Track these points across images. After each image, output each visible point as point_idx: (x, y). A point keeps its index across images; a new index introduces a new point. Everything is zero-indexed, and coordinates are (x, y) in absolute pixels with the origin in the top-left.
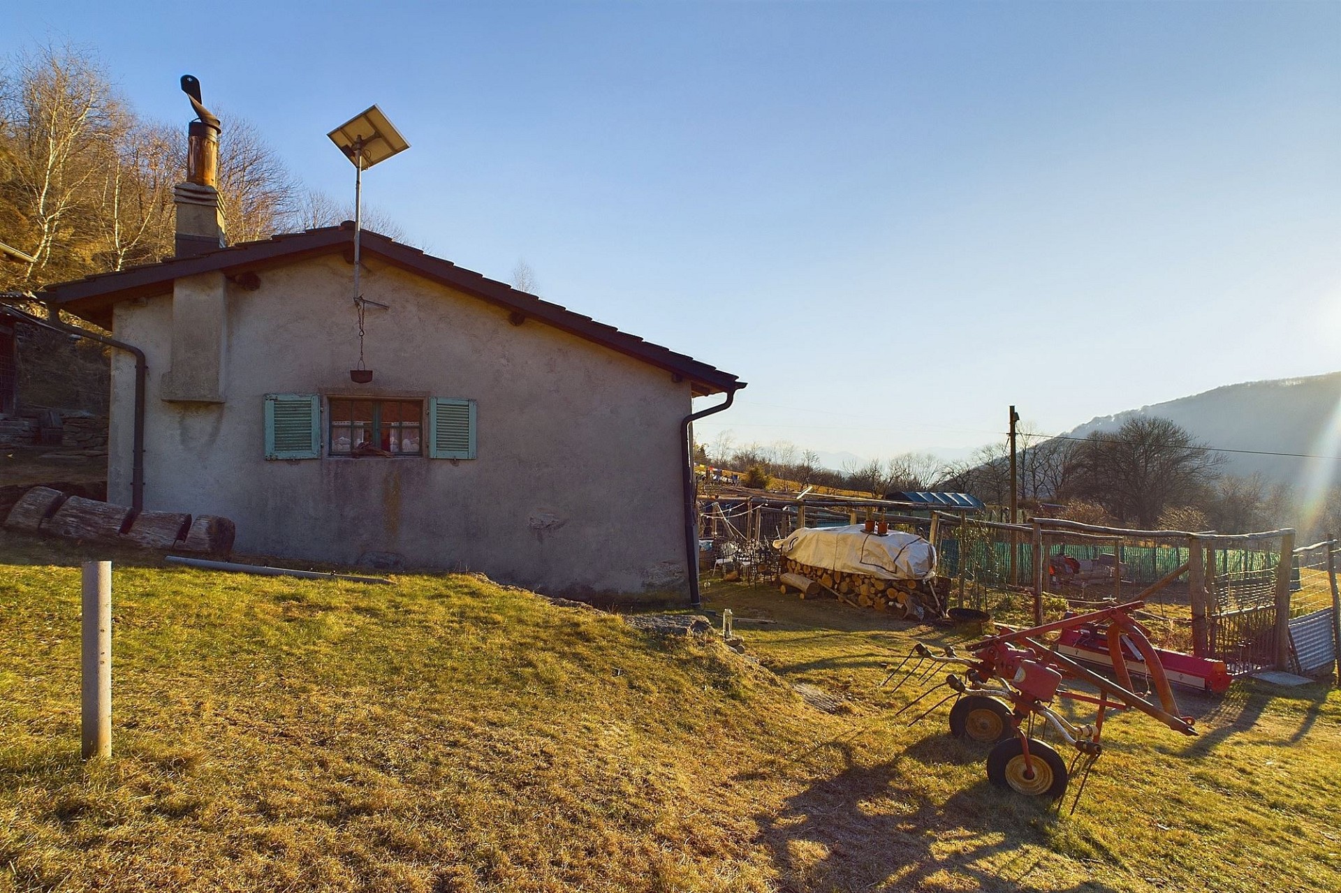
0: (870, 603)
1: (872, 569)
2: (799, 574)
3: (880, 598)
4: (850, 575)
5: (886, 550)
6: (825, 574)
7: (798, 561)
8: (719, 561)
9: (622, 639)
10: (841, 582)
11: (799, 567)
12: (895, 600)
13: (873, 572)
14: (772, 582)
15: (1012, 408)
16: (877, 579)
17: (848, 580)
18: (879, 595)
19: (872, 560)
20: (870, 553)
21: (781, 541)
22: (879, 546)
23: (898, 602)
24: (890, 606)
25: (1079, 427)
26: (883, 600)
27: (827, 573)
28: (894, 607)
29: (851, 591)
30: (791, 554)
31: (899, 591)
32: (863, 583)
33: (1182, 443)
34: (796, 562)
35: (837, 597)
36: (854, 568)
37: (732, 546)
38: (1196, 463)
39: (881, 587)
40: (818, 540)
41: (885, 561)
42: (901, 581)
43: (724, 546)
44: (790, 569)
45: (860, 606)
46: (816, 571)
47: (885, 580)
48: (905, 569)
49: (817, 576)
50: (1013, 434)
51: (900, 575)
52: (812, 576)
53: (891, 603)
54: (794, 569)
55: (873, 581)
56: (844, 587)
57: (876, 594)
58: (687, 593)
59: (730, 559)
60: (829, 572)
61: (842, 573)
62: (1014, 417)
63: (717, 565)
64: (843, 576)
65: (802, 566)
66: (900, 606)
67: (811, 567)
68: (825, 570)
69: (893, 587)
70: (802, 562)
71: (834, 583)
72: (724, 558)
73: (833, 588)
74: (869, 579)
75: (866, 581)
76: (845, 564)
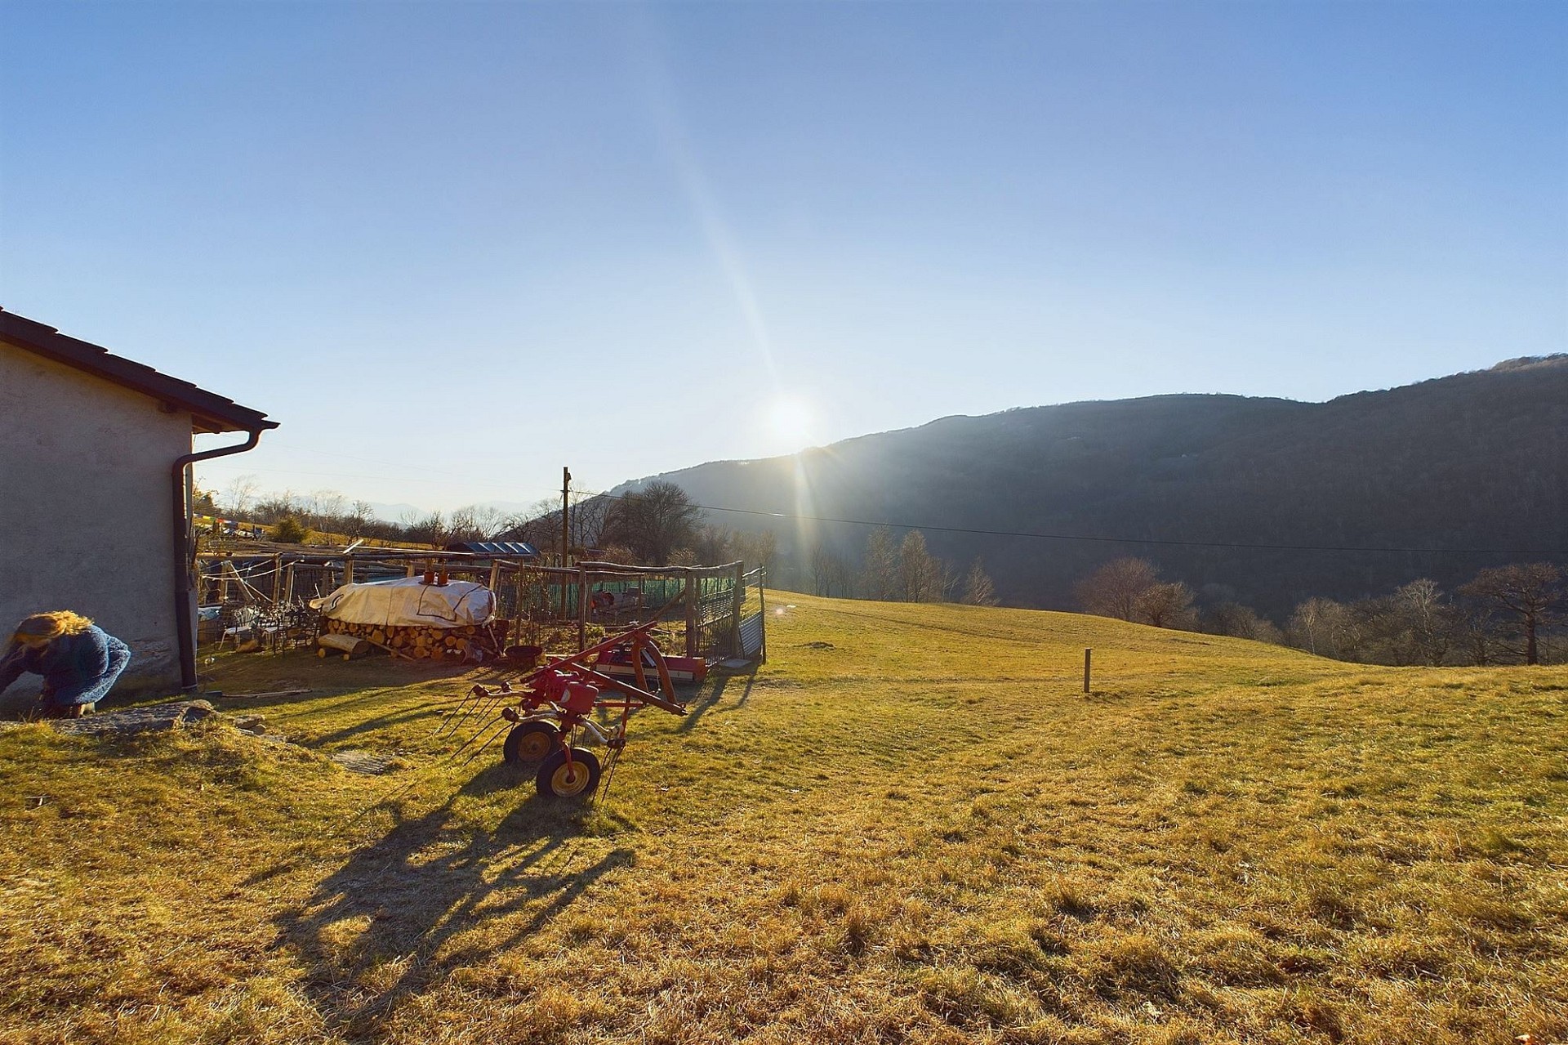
0: (426, 653)
1: (431, 619)
2: (344, 634)
3: (438, 647)
4: (405, 629)
5: (445, 599)
6: (375, 631)
7: (343, 619)
8: (230, 631)
9: (49, 754)
10: (394, 636)
11: (343, 626)
12: (454, 647)
13: (432, 623)
14: (307, 646)
15: (566, 469)
16: (435, 629)
17: (402, 633)
18: (437, 644)
19: (430, 611)
20: (428, 604)
21: (321, 600)
22: (438, 596)
23: (457, 649)
24: (449, 654)
25: (616, 488)
26: (441, 649)
27: (378, 629)
28: (453, 653)
29: (406, 644)
30: (334, 613)
31: (457, 638)
32: (420, 634)
33: (683, 502)
34: (340, 622)
35: (389, 653)
36: (412, 621)
37: (251, 611)
38: (689, 517)
39: (439, 636)
40: (368, 596)
41: (444, 610)
42: (460, 629)
43: (238, 612)
44: (332, 630)
45: (415, 658)
46: (365, 628)
47: (444, 629)
48: (465, 616)
49: (365, 633)
50: (565, 491)
51: (459, 623)
52: (360, 635)
53: (449, 651)
54: (336, 630)
55: (430, 631)
56: (398, 641)
57: (433, 644)
58: (176, 674)
59: (248, 627)
60: (381, 628)
61: (396, 627)
62: (567, 477)
63: (227, 635)
64: (397, 630)
65: (348, 625)
66: (458, 652)
67: (359, 625)
68: (376, 627)
69: (451, 635)
70: (348, 621)
71: (387, 638)
72: (237, 626)
73: (385, 644)
74: (427, 630)
75: (423, 632)
76: (399, 618)
